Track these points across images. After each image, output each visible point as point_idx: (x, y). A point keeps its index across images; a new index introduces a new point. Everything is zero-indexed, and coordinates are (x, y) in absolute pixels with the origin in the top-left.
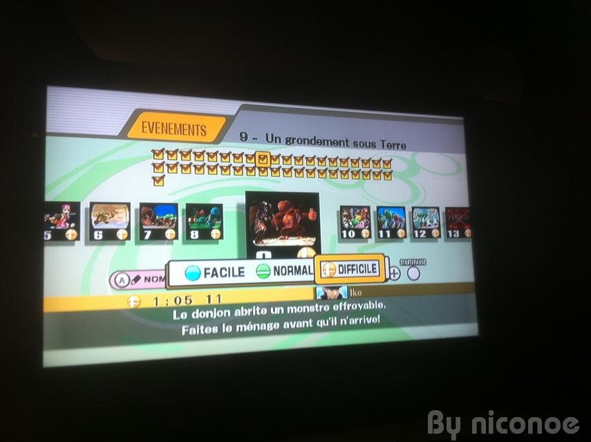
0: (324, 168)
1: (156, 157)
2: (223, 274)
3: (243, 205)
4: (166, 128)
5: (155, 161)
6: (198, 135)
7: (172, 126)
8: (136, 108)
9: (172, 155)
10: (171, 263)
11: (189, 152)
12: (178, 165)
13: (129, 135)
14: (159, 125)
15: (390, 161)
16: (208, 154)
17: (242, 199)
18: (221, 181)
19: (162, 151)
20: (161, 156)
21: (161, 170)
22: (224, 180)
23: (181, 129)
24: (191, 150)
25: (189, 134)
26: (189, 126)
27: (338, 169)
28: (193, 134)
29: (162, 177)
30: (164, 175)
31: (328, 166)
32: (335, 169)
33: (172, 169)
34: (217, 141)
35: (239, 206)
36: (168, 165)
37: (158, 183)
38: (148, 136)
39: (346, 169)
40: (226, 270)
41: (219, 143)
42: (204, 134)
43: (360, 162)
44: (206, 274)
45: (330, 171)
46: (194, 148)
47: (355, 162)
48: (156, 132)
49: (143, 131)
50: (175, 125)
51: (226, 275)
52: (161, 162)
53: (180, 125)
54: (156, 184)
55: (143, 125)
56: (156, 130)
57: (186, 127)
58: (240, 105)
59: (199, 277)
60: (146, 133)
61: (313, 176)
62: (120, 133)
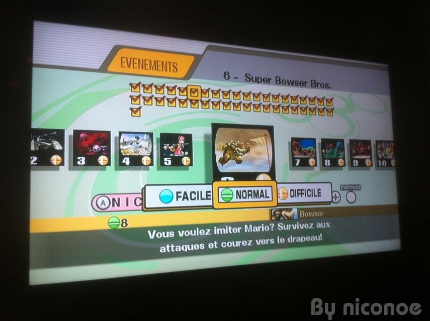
0: (278, 104)
1: (133, 90)
2: (193, 197)
3: (210, 135)
4: (143, 64)
5: (133, 94)
6: (170, 71)
7: (148, 62)
8: (116, 44)
9: (147, 89)
10: (147, 187)
11: (163, 87)
12: (153, 98)
13: (109, 69)
14: (136, 61)
15: (332, 100)
16: (179, 88)
17: (209, 131)
18: (190, 113)
19: (139, 84)
20: (137, 89)
21: (138, 102)
22: (193, 113)
23: (155, 65)
24: (164, 85)
25: (163, 70)
26: (163, 62)
27: (289, 105)
28: (166, 71)
29: (139, 109)
30: (141, 107)
31: (281, 102)
32: (287, 105)
33: (148, 101)
34: (187, 77)
35: (206, 137)
36: (144, 98)
37: (135, 114)
38: (127, 70)
39: (296, 105)
40: (195, 194)
41: (189, 79)
42: (175, 70)
43: (308, 100)
44: (178, 197)
45: (283, 107)
46: (167, 84)
47: (303, 99)
48: (134, 68)
49: (122, 66)
50: (150, 61)
51: (195, 198)
52: (137, 94)
53: (155, 61)
54: (133, 114)
55: (122, 60)
56: (133, 65)
57: (160, 64)
58: (206, 46)
59: (172, 199)
60: (124, 67)
61: (268, 110)
62: (101, 67)
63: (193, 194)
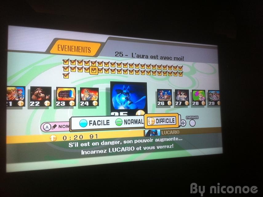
0: (149, 70)
1: (65, 63)
4: (70, 48)
5: (65, 66)
6: (86, 52)
7: (73, 47)
8: (55, 38)
9: (73, 63)
10: (72, 118)
11: (82, 61)
12: (76, 68)
13: (51, 52)
14: (67, 47)
15: (182, 67)
16: (91, 62)
17: (109, 86)
19: (68, 60)
20: (67, 63)
21: (67, 70)
23: (77, 49)
25: (82, 52)
26: (82, 47)
27: (156, 71)
28: (84, 52)
29: (68, 74)
31: (151, 69)
33: (73, 69)
34: (96, 56)
35: (107, 89)
36: (71, 68)
37: (66, 77)
38: (61, 52)
39: (160, 71)
42: (89, 52)
43: (167, 67)
44: (90, 124)
45: (152, 72)
46: (85, 59)
47: (165, 67)
48: (65, 51)
49: (58, 50)
50: (75, 46)
51: (100, 124)
52: (67, 66)
53: (77, 47)
55: (58, 47)
56: (65, 49)
57: (80, 48)
58: (108, 37)
59: (87, 125)
60: (60, 50)
61: (144, 74)
62: (46, 51)
63: (99, 122)
